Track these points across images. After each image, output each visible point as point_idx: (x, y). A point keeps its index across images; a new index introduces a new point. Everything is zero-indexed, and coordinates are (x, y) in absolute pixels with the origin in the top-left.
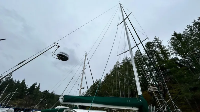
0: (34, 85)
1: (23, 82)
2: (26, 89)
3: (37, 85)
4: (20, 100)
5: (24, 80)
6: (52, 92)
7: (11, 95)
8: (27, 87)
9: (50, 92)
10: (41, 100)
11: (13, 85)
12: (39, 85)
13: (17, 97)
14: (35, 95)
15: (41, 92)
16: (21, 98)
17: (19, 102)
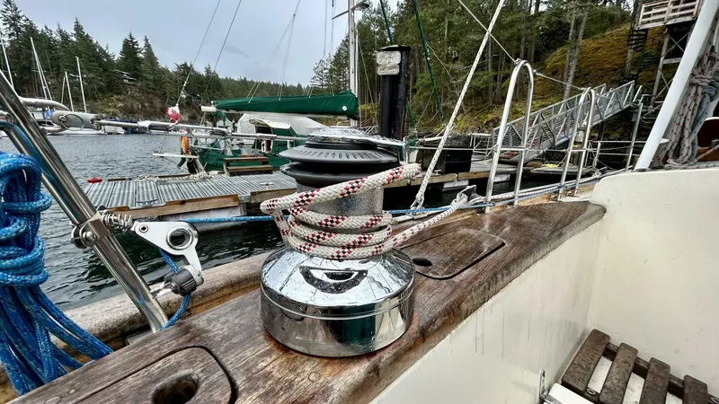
0: (129, 47)
2: (110, 61)
3: (141, 45)
4: (119, 100)
5: (78, 28)
6: (208, 71)
8: (110, 52)
10: (183, 96)
12: (148, 46)
13: (100, 89)
14: (154, 81)
15: (167, 70)
16: (117, 94)
17: (121, 105)
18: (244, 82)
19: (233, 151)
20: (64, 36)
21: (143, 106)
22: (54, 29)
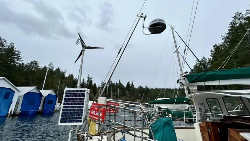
0: (128, 84)
1: (120, 83)
2: (124, 88)
3: (131, 83)
4: (124, 97)
5: (119, 81)
6: (146, 87)
7: (117, 94)
8: (124, 86)
9: (144, 87)
10: (139, 95)
11: (114, 86)
12: (132, 83)
13: (121, 95)
14: (133, 92)
15: (136, 88)
16: (124, 96)
17: (125, 99)
18: (157, 89)
19: (152, 114)
20: (117, 83)
21: (130, 99)
22: (115, 82)
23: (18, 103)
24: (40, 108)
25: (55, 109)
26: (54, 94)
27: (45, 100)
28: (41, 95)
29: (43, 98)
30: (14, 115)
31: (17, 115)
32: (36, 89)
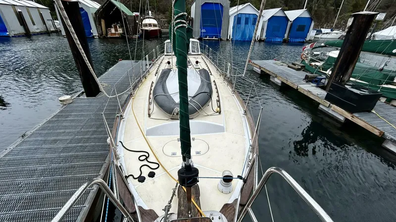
23: (263, 29)
24: (286, 36)
25: (308, 39)
26: (307, 15)
27: (291, 25)
28: (286, 19)
29: (289, 23)
30: (260, 41)
31: (263, 41)
32: (281, 11)
